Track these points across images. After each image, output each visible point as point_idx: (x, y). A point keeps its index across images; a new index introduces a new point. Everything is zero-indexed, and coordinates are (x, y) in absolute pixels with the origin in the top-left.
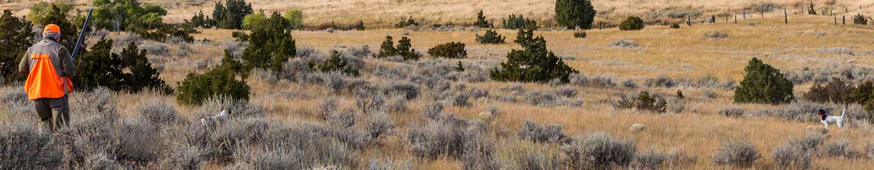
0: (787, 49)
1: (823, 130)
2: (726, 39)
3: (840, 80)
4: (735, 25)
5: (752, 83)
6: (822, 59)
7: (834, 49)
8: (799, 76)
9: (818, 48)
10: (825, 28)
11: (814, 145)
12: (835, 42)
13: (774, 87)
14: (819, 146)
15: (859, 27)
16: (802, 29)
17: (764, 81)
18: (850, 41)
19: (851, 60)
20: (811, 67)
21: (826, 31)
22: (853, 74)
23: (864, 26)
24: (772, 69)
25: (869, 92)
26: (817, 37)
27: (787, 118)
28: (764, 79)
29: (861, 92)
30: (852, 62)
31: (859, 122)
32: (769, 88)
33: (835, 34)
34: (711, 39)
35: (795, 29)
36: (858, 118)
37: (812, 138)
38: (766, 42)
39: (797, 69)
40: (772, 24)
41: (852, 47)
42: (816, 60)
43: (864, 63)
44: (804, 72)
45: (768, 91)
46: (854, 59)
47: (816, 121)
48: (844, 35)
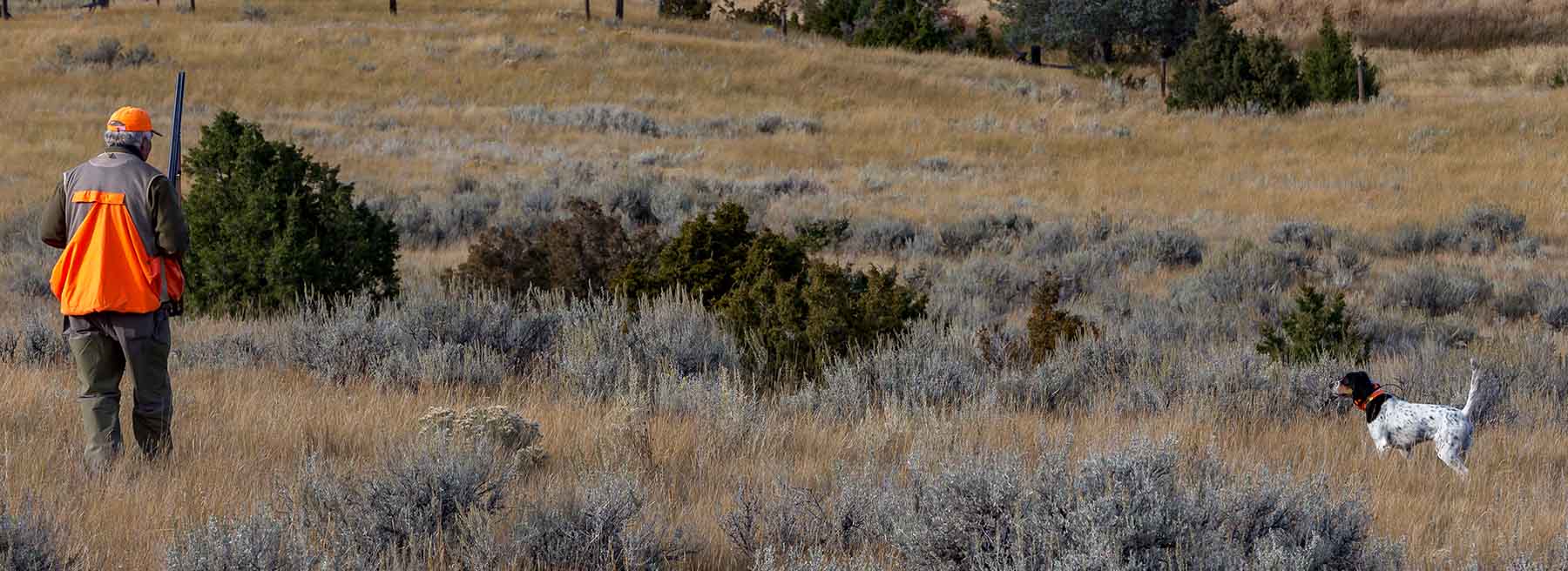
0: (395, 111)
1: (508, 428)
2: (146, 70)
3: (599, 213)
4: (189, 16)
5: (215, 228)
6: (530, 148)
7: (579, 110)
8: (434, 213)
9: (519, 108)
10: (545, 31)
11: (448, 510)
12: (585, 84)
13: (314, 245)
14: (474, 511)
15: (679, 30)
16: (453, 36)
17: (269, 216)
18: (646, 81)
19: (643, 155)
20: (485, 178)
21: (548, 42)
22: (654, 206)
23: (696, 25)
24: (305, 165)
25: (734, 257)
26: (515, 66)
27: (332, 370)
28: (268, 208)
29: (698, 255)
30: (652, 162)
31: (694, 387)
32: (291, 248)
33: (586, 56)
34: (84, 70)
35: (426, 34)
36: (689, 367)
37: (437, 470)
38: (310, 81)
39: (427, 188)
40: (339, 15)
41: (650, 106)
42: (506, 153)
43: (698, 162)
44: (458, 197)
45: (286, 261)
46: (660, 151)
47: (477, 382)
48: (620, 58)
